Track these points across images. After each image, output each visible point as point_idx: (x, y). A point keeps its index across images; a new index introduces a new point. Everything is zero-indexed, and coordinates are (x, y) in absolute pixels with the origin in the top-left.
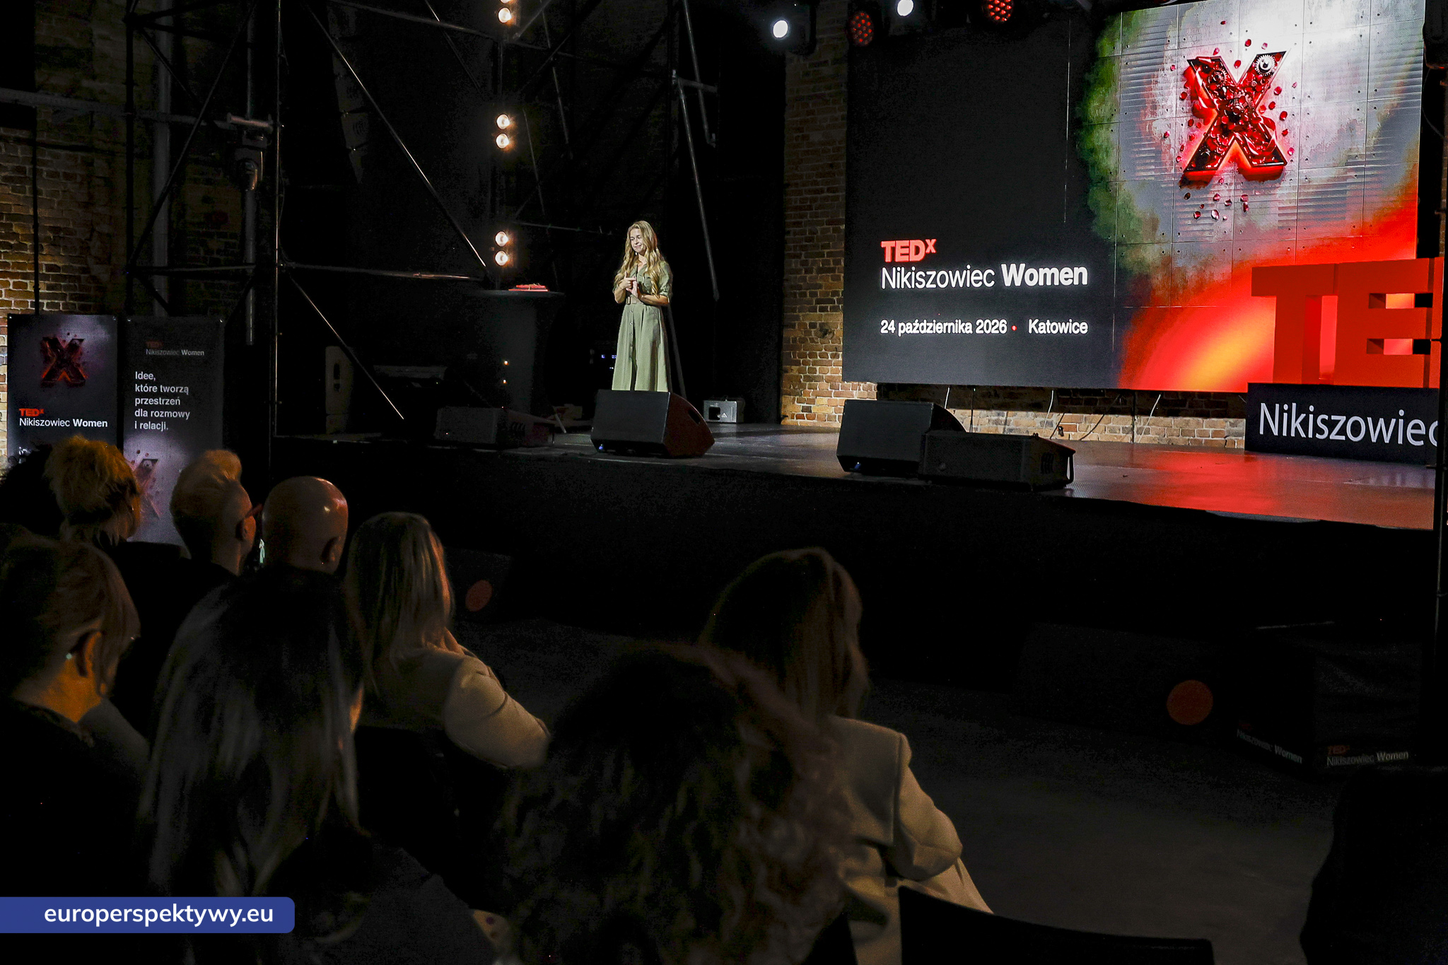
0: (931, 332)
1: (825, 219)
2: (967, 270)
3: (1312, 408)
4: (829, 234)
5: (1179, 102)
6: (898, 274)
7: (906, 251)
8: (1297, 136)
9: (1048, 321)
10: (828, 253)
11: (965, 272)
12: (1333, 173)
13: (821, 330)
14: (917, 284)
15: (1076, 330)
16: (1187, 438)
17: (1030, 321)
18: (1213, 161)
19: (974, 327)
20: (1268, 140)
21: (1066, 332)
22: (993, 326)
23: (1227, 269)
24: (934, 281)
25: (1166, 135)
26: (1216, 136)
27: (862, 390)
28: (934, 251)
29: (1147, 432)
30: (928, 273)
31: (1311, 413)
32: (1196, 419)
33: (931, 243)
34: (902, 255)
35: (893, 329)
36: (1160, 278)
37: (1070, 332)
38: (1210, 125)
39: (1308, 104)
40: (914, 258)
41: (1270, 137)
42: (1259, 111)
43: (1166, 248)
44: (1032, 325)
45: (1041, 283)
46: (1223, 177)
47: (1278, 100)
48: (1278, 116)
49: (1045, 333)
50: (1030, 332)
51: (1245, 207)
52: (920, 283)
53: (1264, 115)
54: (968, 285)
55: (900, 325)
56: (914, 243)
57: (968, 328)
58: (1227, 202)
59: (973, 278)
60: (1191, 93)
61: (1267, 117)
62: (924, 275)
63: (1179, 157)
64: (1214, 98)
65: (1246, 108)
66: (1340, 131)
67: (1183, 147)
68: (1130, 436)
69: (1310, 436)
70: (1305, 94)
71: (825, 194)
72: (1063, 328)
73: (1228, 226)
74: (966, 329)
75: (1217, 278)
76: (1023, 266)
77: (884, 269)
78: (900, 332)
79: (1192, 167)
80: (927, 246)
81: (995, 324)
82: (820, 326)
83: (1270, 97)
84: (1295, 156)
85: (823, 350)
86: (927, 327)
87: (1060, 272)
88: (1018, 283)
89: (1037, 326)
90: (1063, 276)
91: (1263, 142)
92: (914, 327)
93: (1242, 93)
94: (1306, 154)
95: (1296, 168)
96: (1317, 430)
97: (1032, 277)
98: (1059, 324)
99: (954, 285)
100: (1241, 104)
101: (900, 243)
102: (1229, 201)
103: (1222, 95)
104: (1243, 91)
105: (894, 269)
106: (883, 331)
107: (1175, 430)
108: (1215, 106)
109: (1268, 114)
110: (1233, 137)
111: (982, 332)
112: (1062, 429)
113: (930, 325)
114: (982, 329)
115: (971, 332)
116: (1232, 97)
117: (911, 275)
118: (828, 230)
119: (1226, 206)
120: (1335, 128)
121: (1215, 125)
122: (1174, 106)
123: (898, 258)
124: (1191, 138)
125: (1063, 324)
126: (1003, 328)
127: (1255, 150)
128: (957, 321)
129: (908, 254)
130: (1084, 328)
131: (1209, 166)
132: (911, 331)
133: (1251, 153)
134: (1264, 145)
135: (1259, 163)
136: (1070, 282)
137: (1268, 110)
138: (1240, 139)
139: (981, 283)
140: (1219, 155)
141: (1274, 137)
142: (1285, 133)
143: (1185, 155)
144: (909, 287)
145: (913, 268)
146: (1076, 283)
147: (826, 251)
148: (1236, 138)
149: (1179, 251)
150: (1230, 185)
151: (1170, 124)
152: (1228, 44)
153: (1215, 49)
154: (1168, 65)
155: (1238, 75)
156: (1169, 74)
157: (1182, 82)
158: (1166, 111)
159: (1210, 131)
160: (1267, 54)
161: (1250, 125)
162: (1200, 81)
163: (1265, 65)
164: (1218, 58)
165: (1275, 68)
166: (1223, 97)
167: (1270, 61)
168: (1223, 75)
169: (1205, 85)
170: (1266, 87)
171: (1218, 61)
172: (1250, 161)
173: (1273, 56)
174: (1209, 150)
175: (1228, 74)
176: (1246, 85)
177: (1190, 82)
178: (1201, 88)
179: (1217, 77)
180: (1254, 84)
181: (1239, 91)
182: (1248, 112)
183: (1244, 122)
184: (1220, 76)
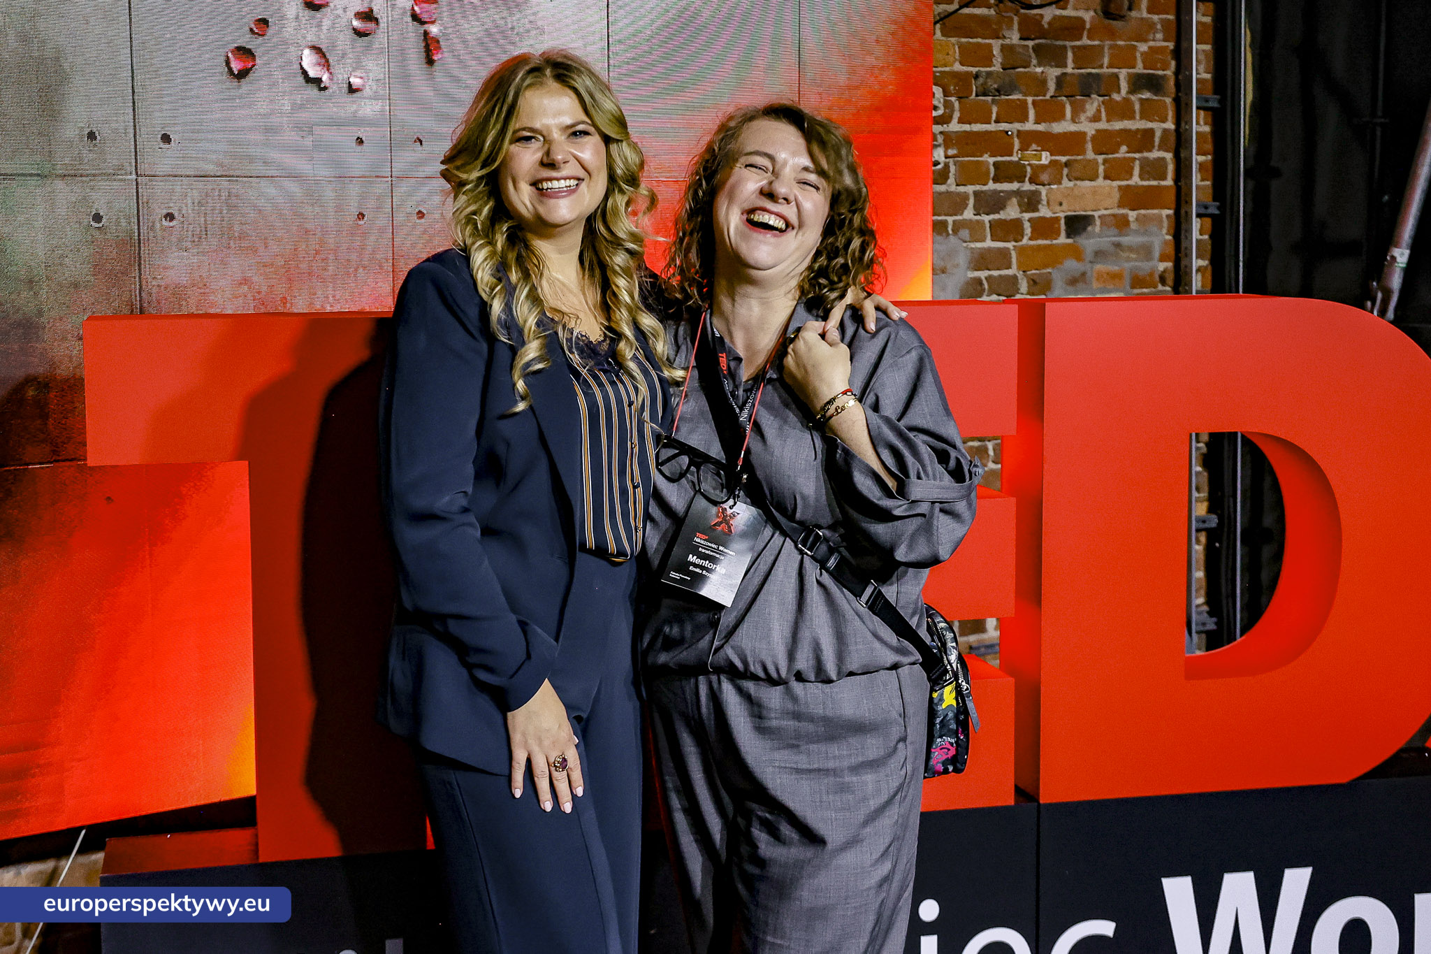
43: (109, 197)
73: (367, 112)
149: (170, 217)
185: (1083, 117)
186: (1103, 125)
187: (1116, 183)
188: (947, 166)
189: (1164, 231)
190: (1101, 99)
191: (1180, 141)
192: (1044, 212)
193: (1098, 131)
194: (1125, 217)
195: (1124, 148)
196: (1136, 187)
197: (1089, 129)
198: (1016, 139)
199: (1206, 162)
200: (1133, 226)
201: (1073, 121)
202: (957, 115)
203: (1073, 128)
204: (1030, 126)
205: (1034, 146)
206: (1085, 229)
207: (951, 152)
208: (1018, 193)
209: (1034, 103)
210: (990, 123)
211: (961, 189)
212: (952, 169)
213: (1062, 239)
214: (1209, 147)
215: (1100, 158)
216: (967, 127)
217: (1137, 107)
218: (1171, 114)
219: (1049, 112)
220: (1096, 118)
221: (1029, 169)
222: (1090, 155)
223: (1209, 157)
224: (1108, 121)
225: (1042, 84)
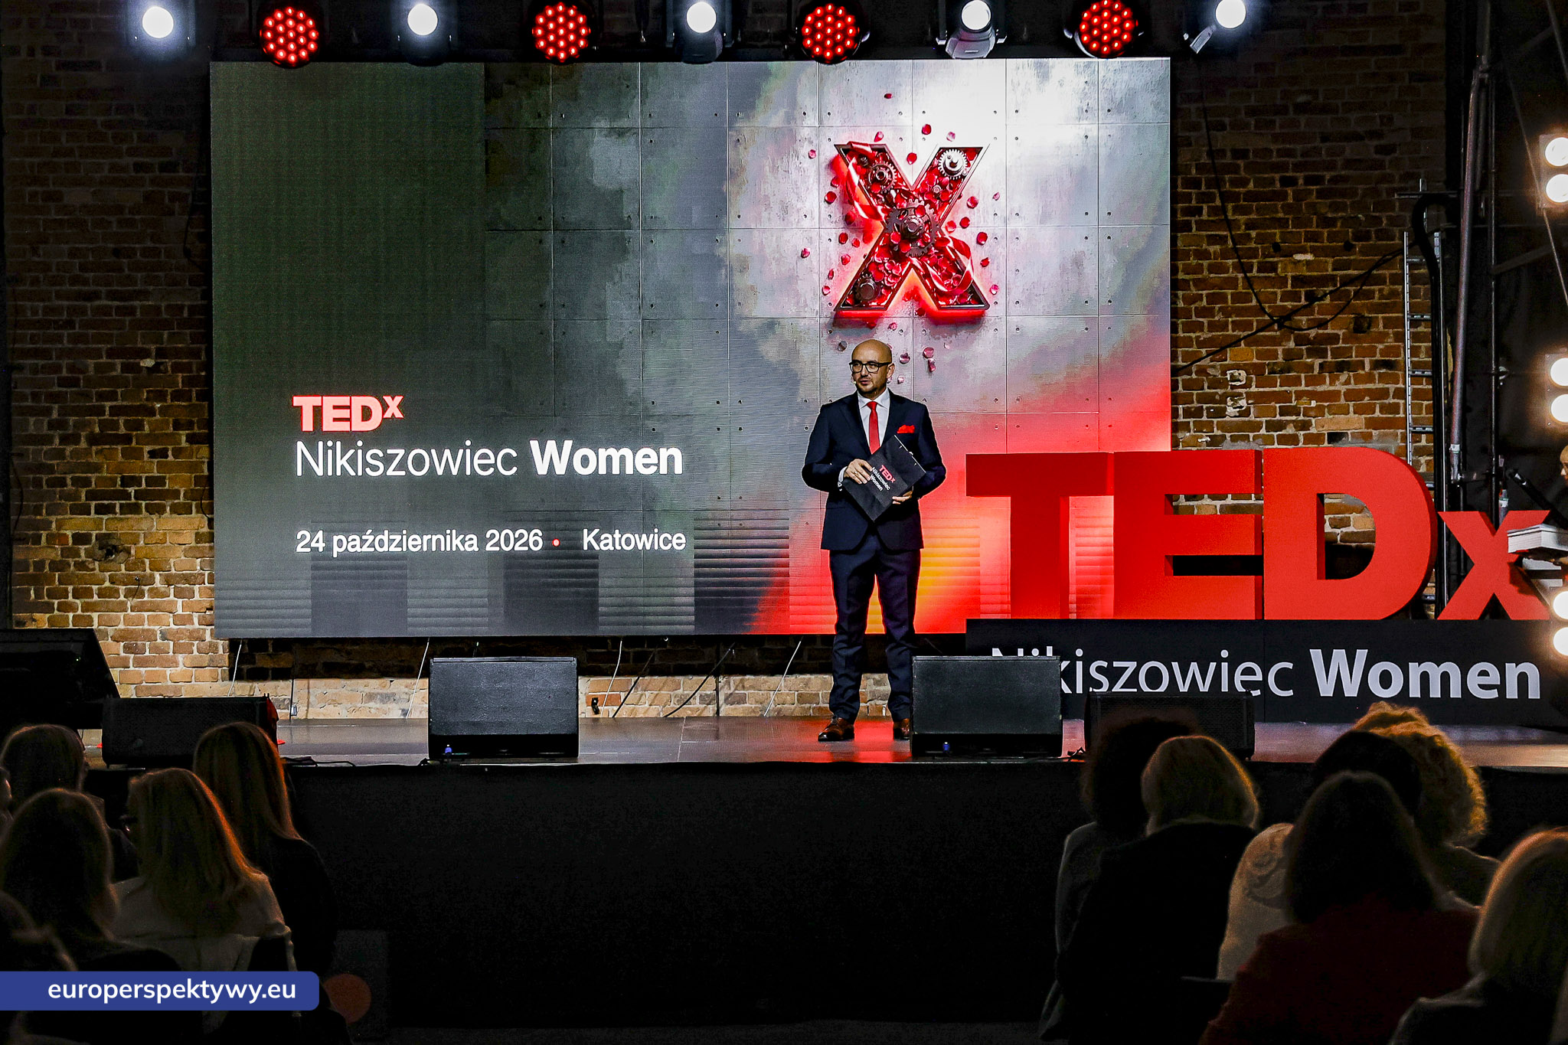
0: (400, 549)
1: (104, 347)
2: (465, 448)
3: (1079, 653)
4: (114, 373)
5: (824, 205)
6: (330, 452)
7: (345, 413)
8: (1003, 269)
9: (617, 531)
10: (110, 407)
11: (461, 451)
12: (1057, 322)
13: (101, 548)
14: (368, 470)
15: (666, 545)
16: (808, 705)
17: (585, 531)
18: (882, 298)
19: (483, 541)
20: (961, 272)
21: (648, 547)
22: (516, 540)
24: (402, 465)
25: (804, 254)
26: (883, 260)
27: (195, 652)
28: (398, 415)
29: (742, 700)
30: (389, 451)
31: (1079, 659)
32: (820, 676)
33: (394, 403)
34: (335, 420)
35: (321, 546)
37: (656, 548)
38: (872, 244)
39: (1015, 224)
40: (359, 425)
41: (964, 267)
42: (946, 228)
44: (588, 538)
45: (602, 471)
46: (894, 320)
47: (973, 215)
48: (974, 239)
49: (612, 549)
50: (586, 548)
51: (930, 366)
52: (375, 468)
53: (952, 235)
54: (468, 473)
55: (336, 538)
56: (358, 402)
57: (471, 544)
58: (903, 357)
59: (477, 462)
60: (842, 193)
61: (958, 238)
62: (381, 454)
63: (827, 288)
64: (878, 205)
65: (926, 223)
66: (1063, 270)
67: (831, 274)
68: (712, 708)
69: (1079, 690)
70: (1012, 210)
71: (105, 302)
72: (643, 542)
74: (467, 544)
76: (568, 444)
77: (300, 446)
78: (336, 550)
79: (848, 305)
80: (385, 407)
81: (521, 536)
82: (96, 539)
83: (960, 211)
84: (1001, 297)
85: (107, 584)
86: (391, 541)
87: (634, 455)
88: (560, 469)
89: (597, 539)
90: (640, 461)
91: (954, 274)
92: (363, 542)
93: (920, 202)
94: (1016, 295)
95: (1002, 314)
96: (1088, 680)
97: (585, 461)
98: (637, 536)
99: (440, 472)
100: (919, 216)
101: (329, 402)
102: (906, 356)
103: (889, 201)
104: (921, 199)
105: (321, 444)
106: (299, 549)
107: (788, 694)
108: (878, 217)
109: (959, 234)
110: (909, 263)
111: (497, 549)
112: (597, 701)
113: (398, 538)
114: (498, 544)
115: (477, 549)
116: (905, 205)
117: (356, 453)
118: (112, 367)
119: (901, 362)
120: (1056, 261)
121: (881, 244)
122: (817, 210)
123: (328, 425)
124: (845, 261)
125: (644, 536)
126: (536, 543)
127: (942, 284)
128: (448, 532)
129: (349, 420)
130: (679, 541)
131: (873, 304)
132: (358, 549)
133: (937, 288)
134: (957, 279)
135: (948, 304)
136: (652, 470)
137: (959, 228)
138: (919, 267)
139: (492, 470)
140: (888, 289)
141: (969, 268)
142: (985, 263)
143: (836, 286)
144: (353, 473)
145: (360, 443)
146: (664, 470)
147: (108, 404)
148: (912, 266)
150: (906, 333)
151: (811, 238)
152: (895, 128)
153: (878, 133)
154: (805, 150)
155: (912, 175)
156: (807, 163)
157: (827, 178)
158: (804, 217)
159: (872, 252)
160: (955, 149)
161: (933, 248)
162: (856, 178)
163: (953, 165)
164: (881, 147)
165: (968, 169)
166: (891, 204)
167: (959, 158)
168: (890, 173)
169: (863, 184)
170: (956, 196)
171: (882, 151)
172: (936, 300)
173: (965, 152)
174: (874, 280)
175: (897, 171)
176: (924, 190)
177: (840, 178)
178: (858, 188)
179: (881, 175)
180: (937, 189)
181: (915, 198)
182: (929, 229)
183: (923, 242)
184: (886, 174)
185: (1337, 383)
186: (1352, 386)
187: (1363, 416)
188: (1248, 409)
189: (1399, 441)
190: (1351, 374)
192: (1313, 430)
193: (1347, 390)
194: (1371, 433)
195: (1367, 398)
196: (1378, 418)
197: (1341, 388)
198: (1294, 396)
199: (1429, 404)
200: (1374, 438)
201: (1331, 384)
202: (1254, 384)
203: (1332, 388)
204: (1303, 388)
205: (1305, 398)
206: (1340, 439)
207: (1250, 402)
208: (1293, 421)
209: (1305, 377)
210: (1276, 387)
211: (1258, 419)
212: (1252, 410)
213: (1326, 444)
214: (1431, 396)
215: (1351, 404)
216: (1261, 390)
217: (1377, 377)
218: (1401, 380)
219: (1314, 381)
220: (1347, 382)
221: (1302, 409)
222: (1342, 401)
223: (1432, 402)
224: (1356, 384)
225: (1311, 367)
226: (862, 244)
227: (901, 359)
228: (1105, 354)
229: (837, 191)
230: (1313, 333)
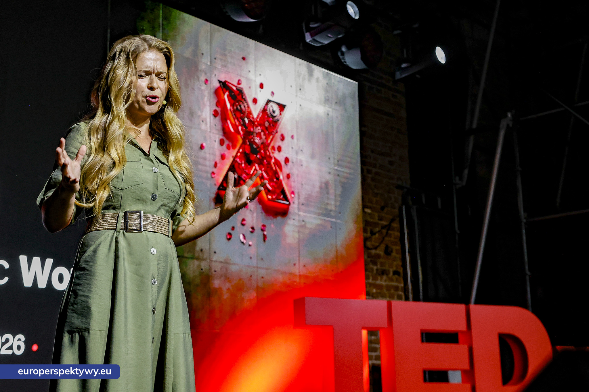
5: (212, 117)
8: (296, 182)
12: (319, 220)
20: (278, 178)
23: (253, 294)
25: (202, 147)
26: (241, 162)
36: (199, 297)
38: (236, 150)
39: (302, 157)
41: (279, 176)
42: (271, 150)
43: (204, 265)
47: (284, 145)
48: (283, 160)
51: (265, 237)
58: (251, 228)
60: (221, 112)
61: (276, 158)
63: (213, 173)
64: (239, 125)
65: (262, 143)
66: (321, 188)
67: (216, 165)
70: (299, 147)
73: (252, 251)
75: (246, 304)
76: (49, 262)
83: (277, 141)
84: (295, 199)
88: (42, 285)
91: (275, 179)
94: (302, 200)
95: (296, 210)
97: (61, 278)
100: (258, 138)
102: (253, 228)
103: (244, 125)
104: (259, 128)
108: (239, 133)
109: (277, 155)
110: (254, 168)
120: (318, 184)
121: (241, 151)
122: (208, 120)
124: (223, 157)
127: (270, 185)
135: (272, 198)
137: (277, 152)
141: (281, 177)
142: (288, 176)
143: (219, 174)
149: (215, 271)
150: (253, 213)
151: (206, 137)
152: (248, 79)
153: (239, 80)
154: (203, 78)
155: (256, 111)
156: (204, 87)
157: (214, 101)
158: (201, 122)
159: (236, 156)
160: (275, 102)
161: (265, 161)
162: (228, 106)
163: (274, 112)
164: (241, 89)
165: (280, 116)
166: (246, 127)
167: (276, 108)
168: (245, 107)
169: (232, 109)
170: (275, 131)
171: (240, 92)
172: (267, 195)
173: (279, 106)
174: (237, 174)
175: (248, 107)
176: (261, 124)
177: (220, 103)
178: (229, 112)
179: (240, 107)
180: (267, 124)
181: (257, 127)
182: (264, 148)
183: (261, 156)
184: (243, 107)
185: (383, 280)
186: (387, 283)
190: (386, 276)
191: (405, 290)
195: (392, 290)
197: (384, 283)
201: (381, 280)
203: (381, 283)
204: (371, 281)
205: (372, 287)
209: (371, 275)
215: (388, 292)
217: (395, 279)
218: (403, 282)
219: (374, 279)
220: (386, 281)
221: (371, 293)
222: (385, 290)
225: (372, 270)
226: (231, 149)
227: (251, 230)
228: (339, 244)
229: (219, 109)
230: (373, 252)
